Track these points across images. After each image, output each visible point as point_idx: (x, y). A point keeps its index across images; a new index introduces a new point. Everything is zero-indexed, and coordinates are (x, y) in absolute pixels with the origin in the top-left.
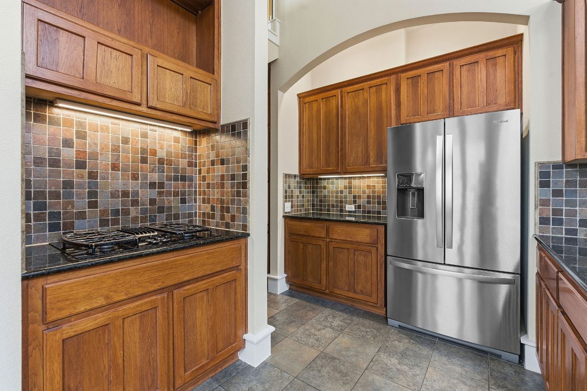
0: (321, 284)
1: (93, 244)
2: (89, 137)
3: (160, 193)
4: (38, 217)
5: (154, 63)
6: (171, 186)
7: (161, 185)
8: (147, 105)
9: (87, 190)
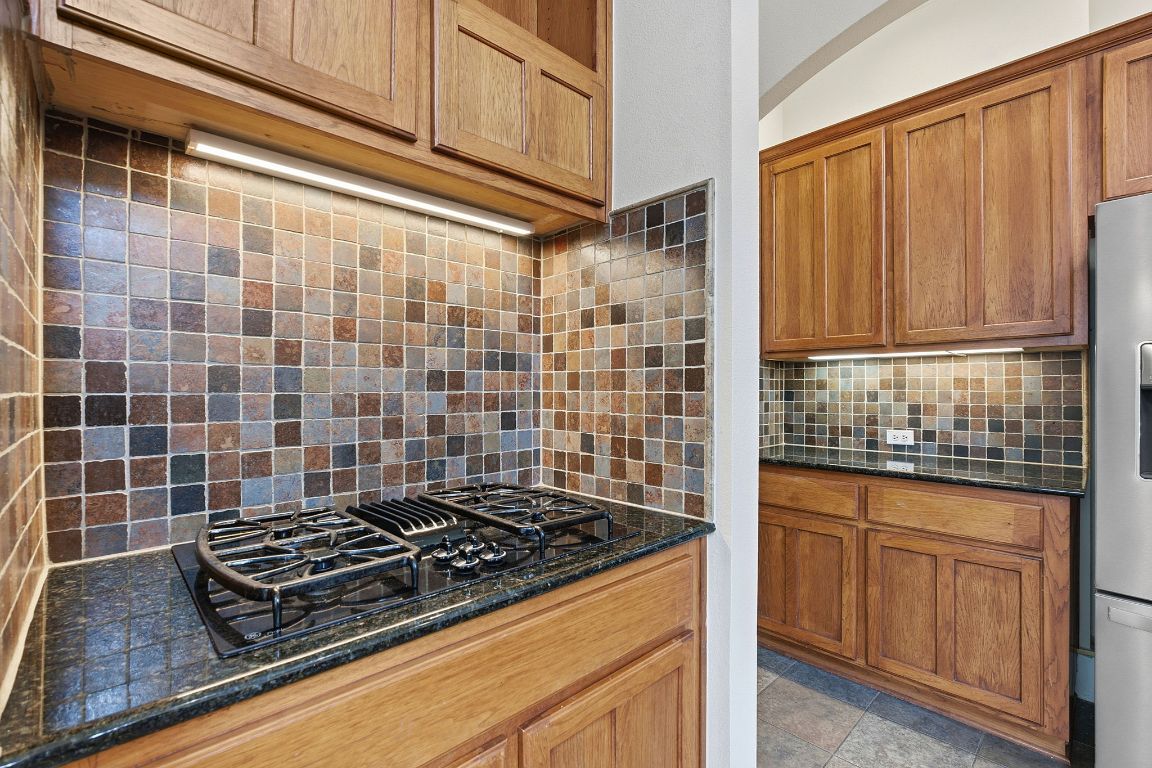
0: (840, 641)
1: (277, 588)
2: (280, 243)
3: (454, 402)
4: (145, 472)
5: (450, 21)
6: (482, 382)
7: (457, 380)
8: (432, 142)
9: (273, 395)
